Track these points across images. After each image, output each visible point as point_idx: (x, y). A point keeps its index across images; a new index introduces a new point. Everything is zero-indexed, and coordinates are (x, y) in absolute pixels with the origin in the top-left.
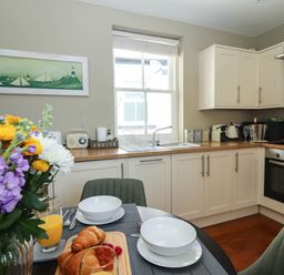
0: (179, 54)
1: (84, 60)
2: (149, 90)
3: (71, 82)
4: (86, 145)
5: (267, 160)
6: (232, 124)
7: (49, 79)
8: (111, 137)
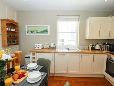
0: (79, 21)
1: (49, 26)
2: (69, 32)
3: (46, 31)
4: (48, 48)
5: (107, 59)
6: (98, 44)
7: (40, 31)
8: (55, 46)
